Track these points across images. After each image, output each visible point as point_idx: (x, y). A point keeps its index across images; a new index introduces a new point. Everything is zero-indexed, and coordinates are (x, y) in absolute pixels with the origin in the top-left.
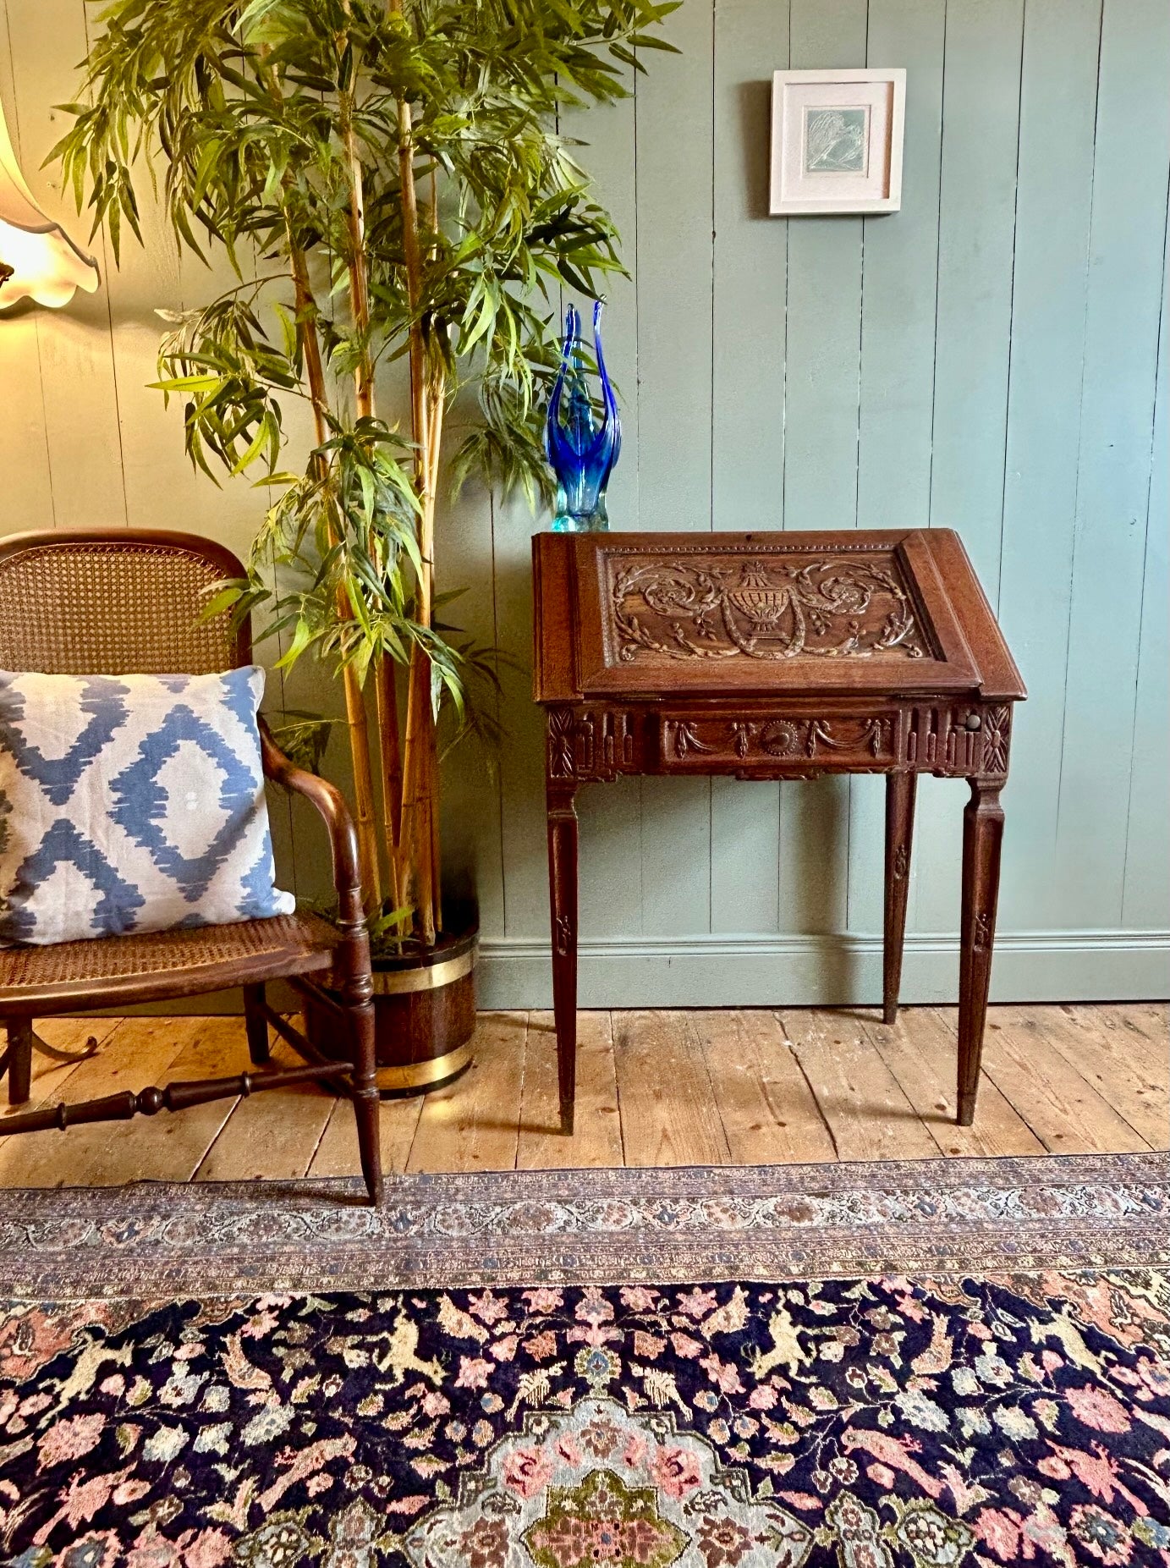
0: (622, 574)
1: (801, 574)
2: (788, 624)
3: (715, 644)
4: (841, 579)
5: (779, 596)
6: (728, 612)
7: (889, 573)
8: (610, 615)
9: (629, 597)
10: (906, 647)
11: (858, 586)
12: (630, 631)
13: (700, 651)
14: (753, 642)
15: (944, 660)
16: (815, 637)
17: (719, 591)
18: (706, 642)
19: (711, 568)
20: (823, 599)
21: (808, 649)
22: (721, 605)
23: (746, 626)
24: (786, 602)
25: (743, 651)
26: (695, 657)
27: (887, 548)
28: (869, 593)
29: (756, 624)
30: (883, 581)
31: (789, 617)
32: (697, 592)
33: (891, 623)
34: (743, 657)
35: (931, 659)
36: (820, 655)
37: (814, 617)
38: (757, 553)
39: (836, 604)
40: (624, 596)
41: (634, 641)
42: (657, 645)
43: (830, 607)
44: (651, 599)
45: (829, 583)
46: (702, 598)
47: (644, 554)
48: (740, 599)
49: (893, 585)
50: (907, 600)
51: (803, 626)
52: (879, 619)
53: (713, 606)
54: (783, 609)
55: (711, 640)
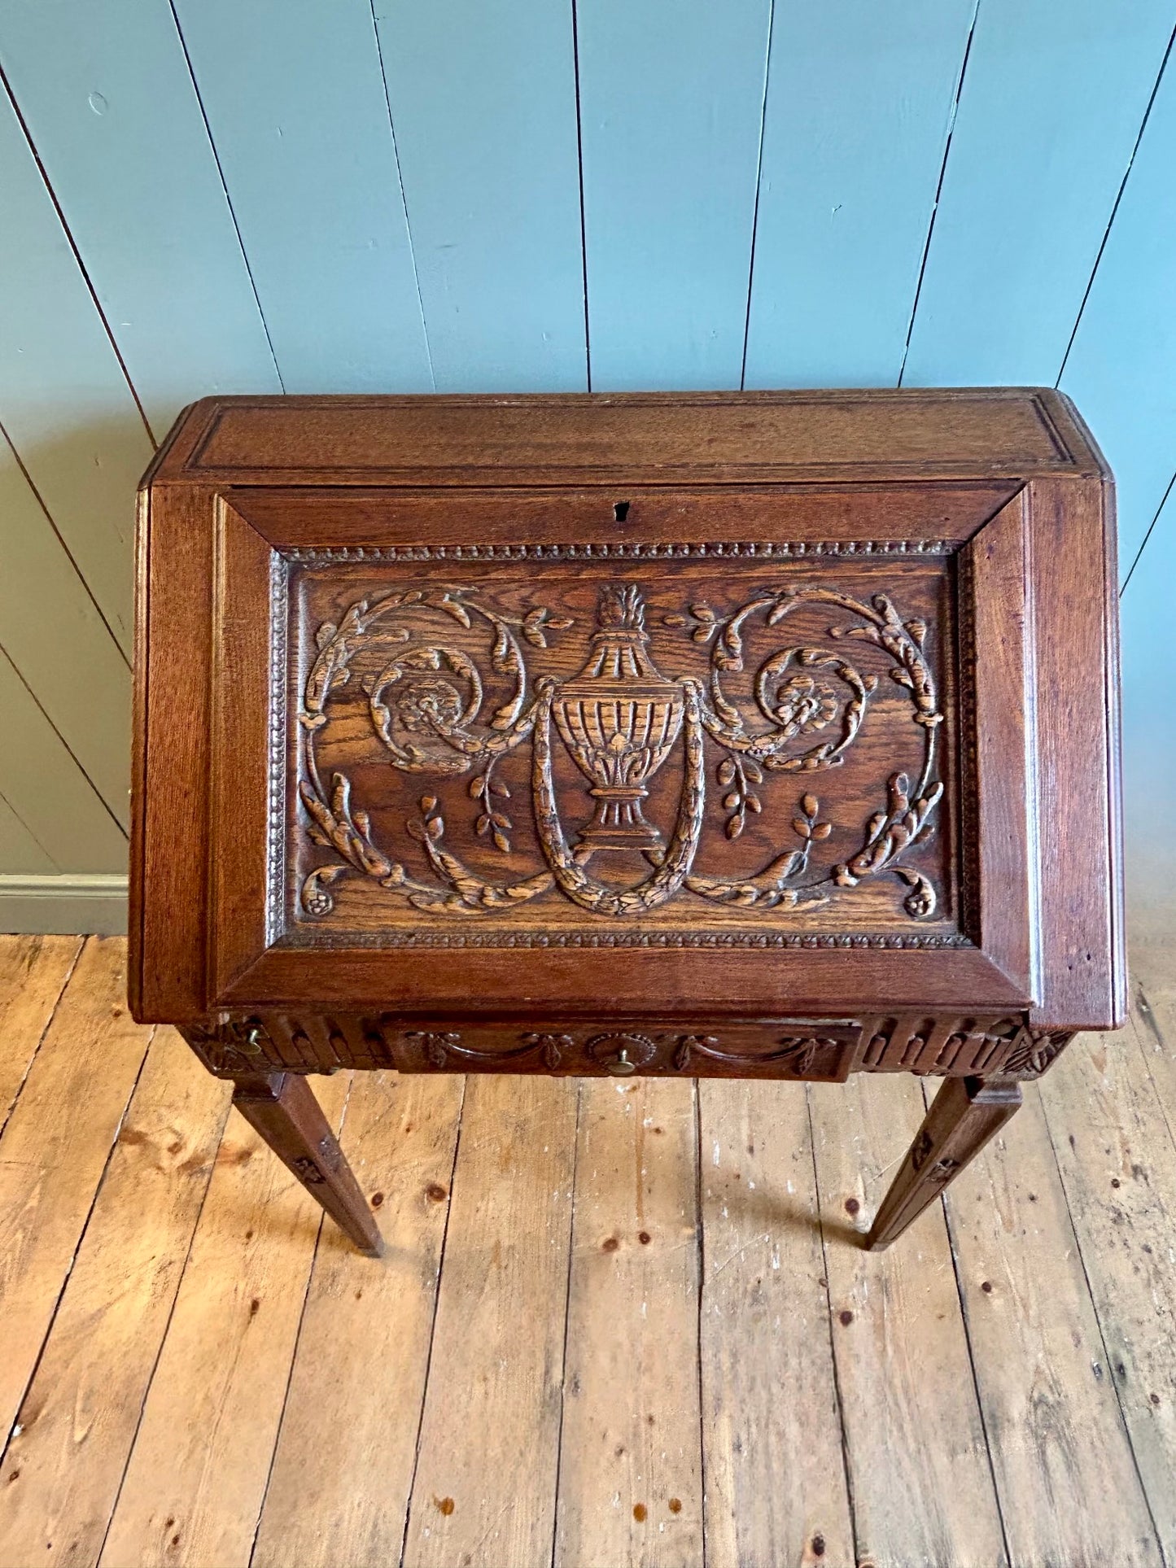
0: (329, 628)
1: (723, 631)
2: (666, 805)
3: (508, 863)
4: (811, 656)
5: (663, 710)
6: (546, 764)
7: (923, 632)
8: (291, 772)
9: (337, 710)
10: (904, 879)
11: (843, 677)
12: (330, 824)
13: (470, 885)
14: (583, 860)
15: (977, 942)
16: (720, 846)
17: (535, 695)
18: (488, 859)
19: (527, 611)
20: (758, 720)
21: (701, 883)
22: (532, 734)
23: (580, 809)
24: (675, 731)
25: (559, 887)
26: (456, 906)
27: (936, 550)
28: (861, 708)
29: (599, 800)
30: (905, 663)
31: (673, 780)
32: (489, 692)
33: (891, 809)
34: (558, 906)
35: (948, 925)
36: (719, 901)
37: (727, 781)
38: (638, 563)
39: (782, 740)
40: (328, 701)
41: (335, 853)
42: (383, 868)
43: (766, 746)
44: (383, 717)
45: (780, 666)
46: (496, 717)
47: (378, 565)
48: (576, 721)
49: (926, 677)
50: (942, 725)
51: (699, 810)
52: (869, 791)
53: (514, 740)
54: (667, 750)
55: (496, 847)
